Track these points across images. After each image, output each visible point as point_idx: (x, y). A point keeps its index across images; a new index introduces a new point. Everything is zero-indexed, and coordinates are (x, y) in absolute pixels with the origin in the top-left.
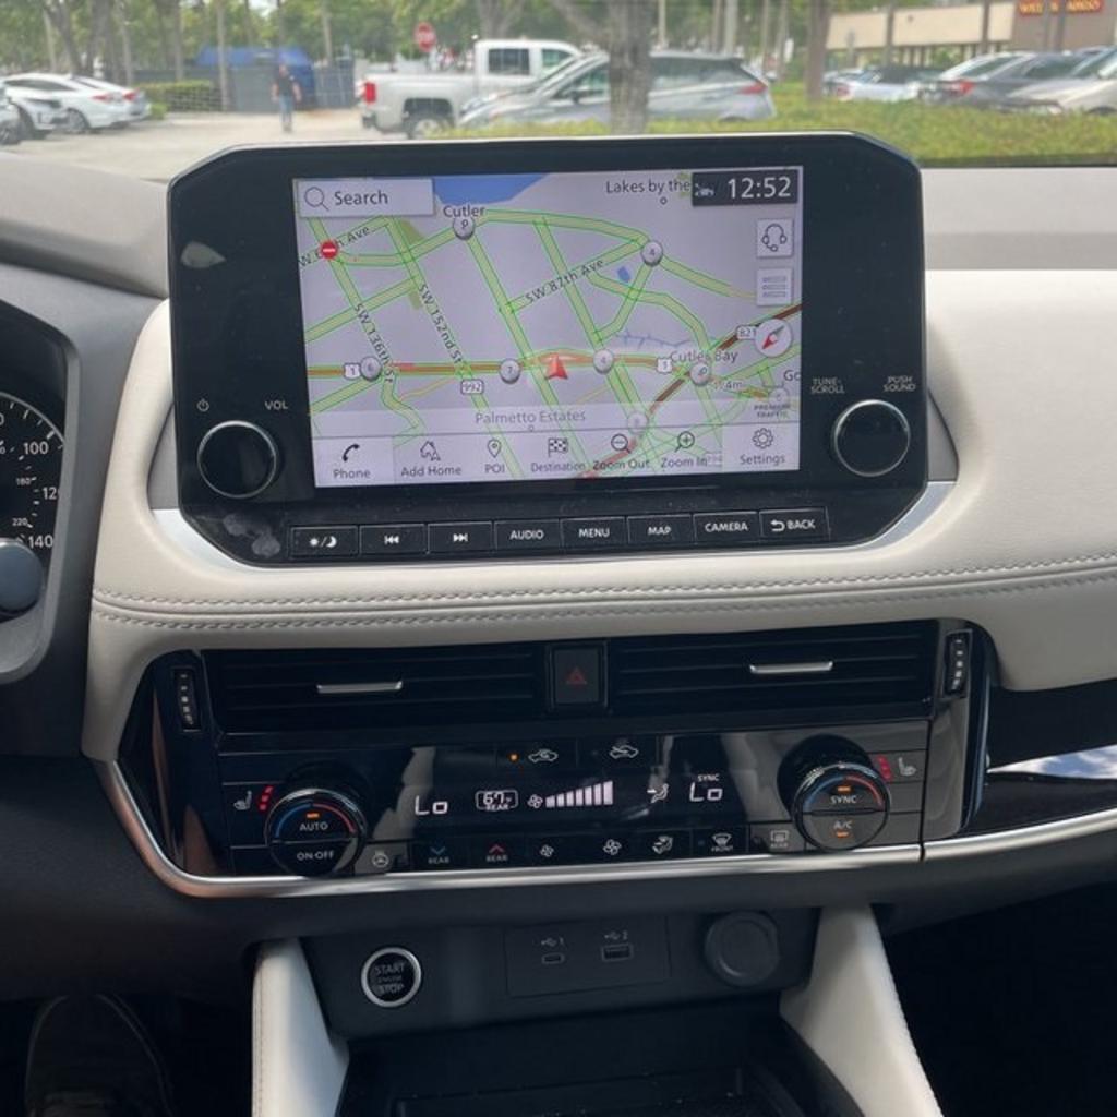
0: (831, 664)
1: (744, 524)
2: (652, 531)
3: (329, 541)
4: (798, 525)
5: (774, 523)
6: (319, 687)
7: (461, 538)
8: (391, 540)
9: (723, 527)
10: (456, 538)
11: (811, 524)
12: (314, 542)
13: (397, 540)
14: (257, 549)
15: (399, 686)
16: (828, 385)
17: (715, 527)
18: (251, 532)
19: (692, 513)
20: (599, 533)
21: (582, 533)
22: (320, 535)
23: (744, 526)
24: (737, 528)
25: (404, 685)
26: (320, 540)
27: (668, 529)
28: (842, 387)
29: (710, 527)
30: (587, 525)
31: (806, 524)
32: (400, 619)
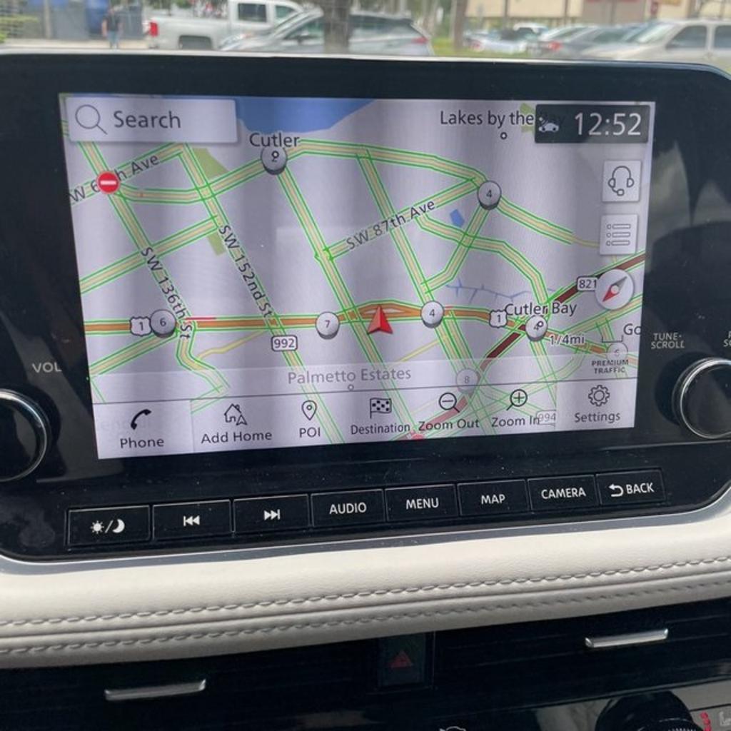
0: (666, 631)
1: (581, 489)
2: (485, 499)
3: (116, 525)
4: (638, 489)
5: (613, 487)
6: (107, 692)
7: (274, 515)
8: (190, 521)
9: (561, 493)
10: (267, 515)
11: (649, 488)
12: (97, 527)
13: (197, 520)
14: (24, 538)
15: (202, 686)
16: (669, 340)
17: (552, 494)
18: (17, 518)
19: (526, 478)
20: (428, 503)
21: (410, 504)
22: (104, 518)
23: (582, 492)
24: (574, 494)
25: (207, 685)
26: (105, 525)
27: (502, 497)
28: (682, 342)
29: (546, 494)
30: (414, 495)
31: (645, 488)
32: (204, 633)
